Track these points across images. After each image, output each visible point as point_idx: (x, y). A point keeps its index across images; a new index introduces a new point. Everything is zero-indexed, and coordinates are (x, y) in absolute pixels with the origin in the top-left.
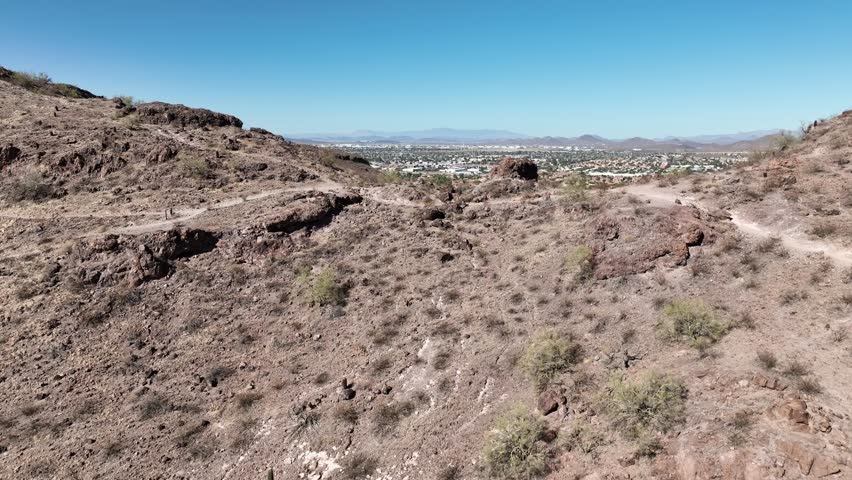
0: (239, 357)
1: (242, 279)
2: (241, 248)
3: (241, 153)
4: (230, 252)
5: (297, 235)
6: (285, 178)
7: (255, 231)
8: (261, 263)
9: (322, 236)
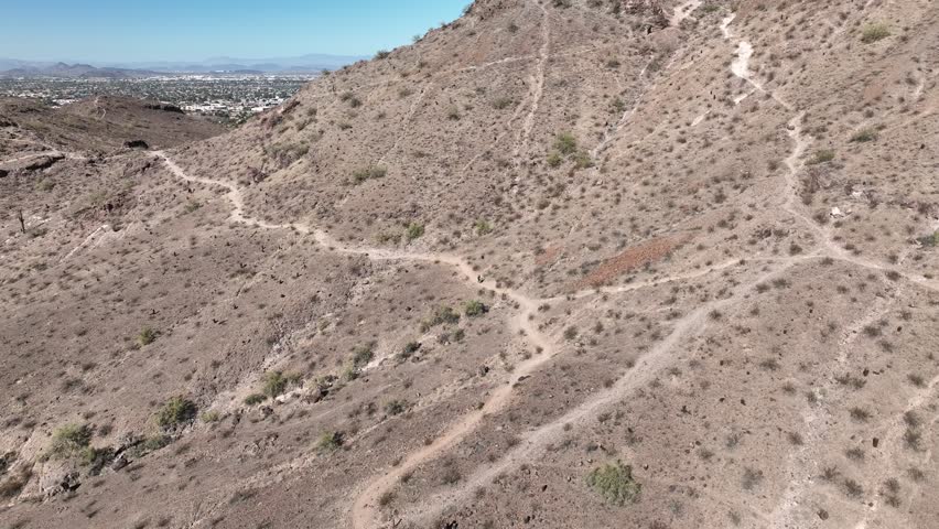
0: (17, 203)
1: (18, 184)
2: (17, 175)
3: (16, 140)
4: (13, 176)
5: (37, 171)
6: (36, 150)
7: (21, 170)
8: (25, 179)
9: (47, 171)
